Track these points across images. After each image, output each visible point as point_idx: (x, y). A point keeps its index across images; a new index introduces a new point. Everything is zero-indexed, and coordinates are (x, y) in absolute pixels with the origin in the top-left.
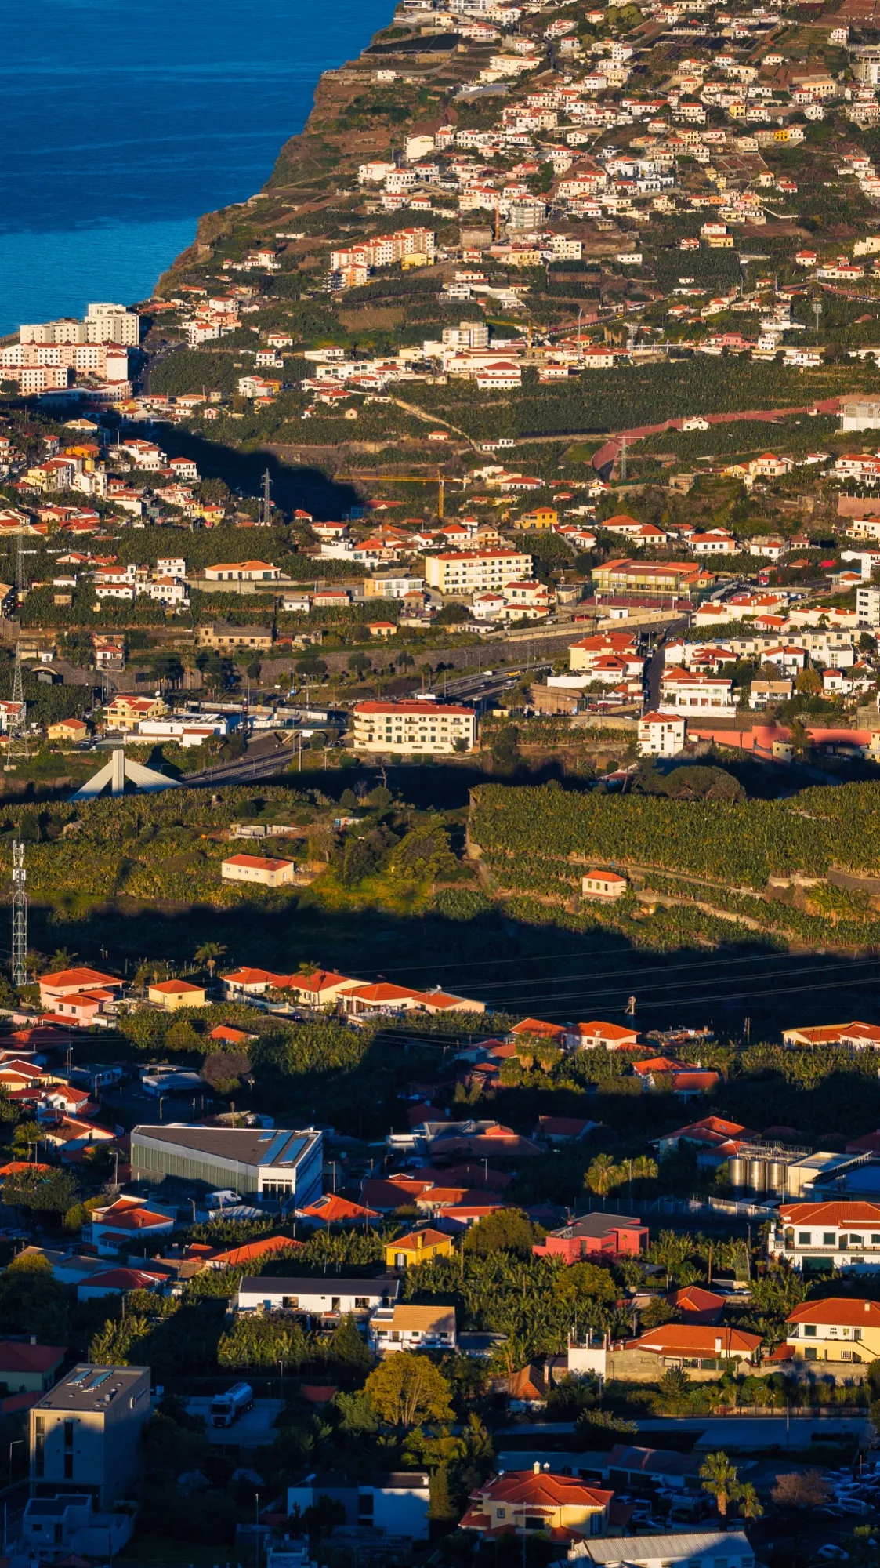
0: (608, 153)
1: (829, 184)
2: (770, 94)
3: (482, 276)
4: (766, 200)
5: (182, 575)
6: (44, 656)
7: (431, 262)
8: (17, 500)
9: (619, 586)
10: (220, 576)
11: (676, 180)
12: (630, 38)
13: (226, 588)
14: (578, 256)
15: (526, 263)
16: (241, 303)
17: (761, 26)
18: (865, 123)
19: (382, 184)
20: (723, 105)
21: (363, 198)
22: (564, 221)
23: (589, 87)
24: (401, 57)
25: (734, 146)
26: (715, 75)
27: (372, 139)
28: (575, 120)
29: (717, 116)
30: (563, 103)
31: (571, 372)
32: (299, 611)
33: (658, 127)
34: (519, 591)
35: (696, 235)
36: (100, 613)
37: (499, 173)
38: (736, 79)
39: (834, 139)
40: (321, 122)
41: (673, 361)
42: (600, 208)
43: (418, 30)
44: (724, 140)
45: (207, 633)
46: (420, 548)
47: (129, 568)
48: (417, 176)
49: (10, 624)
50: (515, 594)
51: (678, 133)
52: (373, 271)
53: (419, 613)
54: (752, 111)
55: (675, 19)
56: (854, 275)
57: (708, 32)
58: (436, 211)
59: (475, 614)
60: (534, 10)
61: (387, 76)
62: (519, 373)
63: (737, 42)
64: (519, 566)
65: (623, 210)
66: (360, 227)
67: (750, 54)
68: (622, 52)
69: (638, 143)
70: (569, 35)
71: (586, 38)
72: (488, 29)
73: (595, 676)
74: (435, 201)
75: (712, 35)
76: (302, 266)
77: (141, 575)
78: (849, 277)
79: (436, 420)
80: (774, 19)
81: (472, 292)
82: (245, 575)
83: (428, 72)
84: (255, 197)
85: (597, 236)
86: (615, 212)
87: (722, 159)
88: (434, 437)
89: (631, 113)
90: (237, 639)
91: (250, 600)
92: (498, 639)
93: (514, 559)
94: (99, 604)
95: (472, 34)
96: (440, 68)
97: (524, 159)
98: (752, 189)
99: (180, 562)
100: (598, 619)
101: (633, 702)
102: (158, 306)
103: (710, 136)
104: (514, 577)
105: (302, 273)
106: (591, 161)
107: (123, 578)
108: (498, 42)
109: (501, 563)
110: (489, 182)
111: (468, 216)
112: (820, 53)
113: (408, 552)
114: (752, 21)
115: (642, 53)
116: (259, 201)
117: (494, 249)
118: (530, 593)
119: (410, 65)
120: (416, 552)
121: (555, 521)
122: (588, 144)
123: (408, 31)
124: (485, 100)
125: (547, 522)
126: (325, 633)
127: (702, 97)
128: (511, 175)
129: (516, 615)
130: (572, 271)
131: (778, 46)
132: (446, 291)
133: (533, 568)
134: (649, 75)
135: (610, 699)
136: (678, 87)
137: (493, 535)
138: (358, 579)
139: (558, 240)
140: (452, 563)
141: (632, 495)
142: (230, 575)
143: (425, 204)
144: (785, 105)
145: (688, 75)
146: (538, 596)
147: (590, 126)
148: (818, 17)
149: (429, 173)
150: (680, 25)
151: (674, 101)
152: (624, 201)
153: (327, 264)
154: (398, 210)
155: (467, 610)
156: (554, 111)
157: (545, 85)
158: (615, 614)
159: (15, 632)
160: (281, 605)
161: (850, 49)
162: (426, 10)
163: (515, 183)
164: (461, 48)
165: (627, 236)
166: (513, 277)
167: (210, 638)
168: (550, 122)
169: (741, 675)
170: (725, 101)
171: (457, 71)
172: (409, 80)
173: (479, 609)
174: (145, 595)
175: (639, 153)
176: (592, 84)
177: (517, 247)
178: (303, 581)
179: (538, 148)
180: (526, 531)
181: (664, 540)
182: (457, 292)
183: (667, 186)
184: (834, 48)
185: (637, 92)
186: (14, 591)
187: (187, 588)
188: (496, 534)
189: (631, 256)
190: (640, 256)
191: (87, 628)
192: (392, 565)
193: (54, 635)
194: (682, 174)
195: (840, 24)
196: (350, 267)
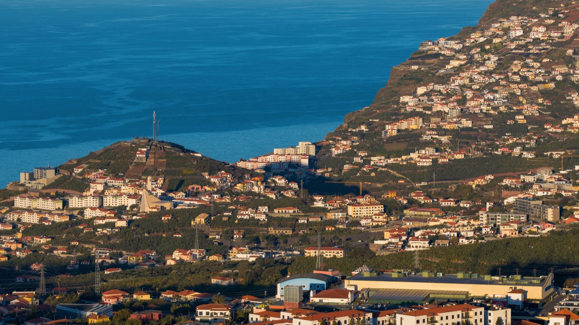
0: (485, 92)
1: (563, 102)
2: (544, 72)
3: (436, 132)
4: (540, 107)
5: (267, 211)
6: (217, 237)
7: (419, 128)
8: (231, 193)
9: (412, 215)
10: (279, 212)
11: (508, 101)
12: (498, 53)
13: (280, 215)
14: (470, 126)
15: (452, 128)
16: (353, 142)
17: (544, 49)
18: (577, 81)
19: (407, 103)
20: (527, 75)
21: (401, 107)
22: (467, 114)
23: (481, 70)
24: (421, 61)
25: (530, 89)
26: (526, 66)
27: (409, 89)
28: (475, 81)
29: (524, 79)
30: (471, 76)
31: (449, 160)
32: (303, 223)
33: (503, 83)
34: (377, 217)
35: (514, 119)
36: (237, 223)
37: (448, 99)
38: (533, 67)
39: (566, 87)
40: (391, 83)
41: (484, 156)
42: (480, 110)
43: (427, 52)
44: (527, 87)
45: (271, 229)
46: (347, 203)
47: (249, 209)
48: (419, 100)
49: (207, 227)
50: (376, 218)
51: (510, 85)
52: (399, 131)
53: (343, 224)
54: (537, 78)
55: (514, 47)
56: (559, 131)
57: (525, 51)
58: (424, 111)
59: (362, 223)
60: (467, 45)
61: (415, 67)
62: (431, 160)
63: (534, 54)
64: (379, 209)
65: (488, 110)
66: (398, 117)
67: (538, 58)
68: (494, 58)
69: (496, 88)
70: (478, 53)
71: (483, 53)
72: (451, 51)
73: (390, 240)
74: (425, 108)
75: (526, 52)
76: (376, 130)
77: (253, 211)
78: (558, 131)
79: (401, 176)
80: (548, 47)
81: (432, 137)
82: (287, 211)
83: (429, 66)
84: (365, 108)
85: (478, 119)
86: (485, 111)
87: (525, 93)
88: (400, 182)
89: (495, 78)
90: (281, 231)
91: (288, 219)
92: (368, 232)
93: (377, 207)
94: (237, 221)
95: (445, 53)
96: (434, 64)
97: (457, 94)
98: (535, 104)
99: (266, 207)
100: (401, 225)
101: (398, 247)
102: (324, 143)
103: (522, 86)
104: (377, 212)
105: (375, 132)
106: (480, 94)
107: (247, 212)
108: (454, 56)
109: (373, 208)
110: (444, 102)
111: (435, 113)
112: (563, 58)
113: (343, 205)
114: (540, 48)
115: (501, 58)
116: (366, 109)
117: (441, 123)
118: (381, 217)
119: (424, 64)
120: (346, 205)
121: (395, 195)
122: (479, 89)
123: (424, 52)
124: (446, 75)
125: (393, 195)
126: (310, 229)
127: (520, 73)
128: (451, 99)
129: (375, 224)
130: (467, 131)
131: (548, 56)
132: (423, 137)
133: (384, 210)
134: (503, 66)
135: (391, 247)
136: (512, 70)
137: (373, 200)
138: (325, 213)
139: (464, 121)
140: (356, 207)
141: (436, 191)
142: (282, 211)
143: (421, 109)
144: (549, 75)
145: (516, 66)
146: (384, 218)
147: (481, 83)
148: (563, 46)
149: (424, 99)
150: (515, 49)
151: (510, 74)
152: (489, 108)
153: (384, 128)
154: (411, 111)
155: (359, 222)
156: (468, 78)
157: (467, 69)
158: (408, 224)
159: (209, 229)
160: (298, 221)
161: (574, 57)
162: (430, 45)
163: (453, 102)
164: (441, 58)
165: (488, 119)
166: (447, 133)
167: (272, 231)
168: (467, 81)
169: (434, 239)
170: (527, 74)
171: (439, 65)
172: (422, 69)
173: (363, 222)
174: (253, 218)
175: (496, 92)
176: (482, 69)
177: (449, 123)
178: (306, 213)
179: (462, 90)
180: (385, 198)
181: (431, 201)
182: (427, 138)
183: (505, 102)
184: (568, 56)
185: (498, 71)
186: (210, 216)
187: (267, 215)
188: (374, 199)
189: (489, 126)
190: (492, 126)
191: (232, 228)
192: (337, 208)
193: (221, 230)
194: (511, 98)
195: (571, 48)
196: (391, 130)
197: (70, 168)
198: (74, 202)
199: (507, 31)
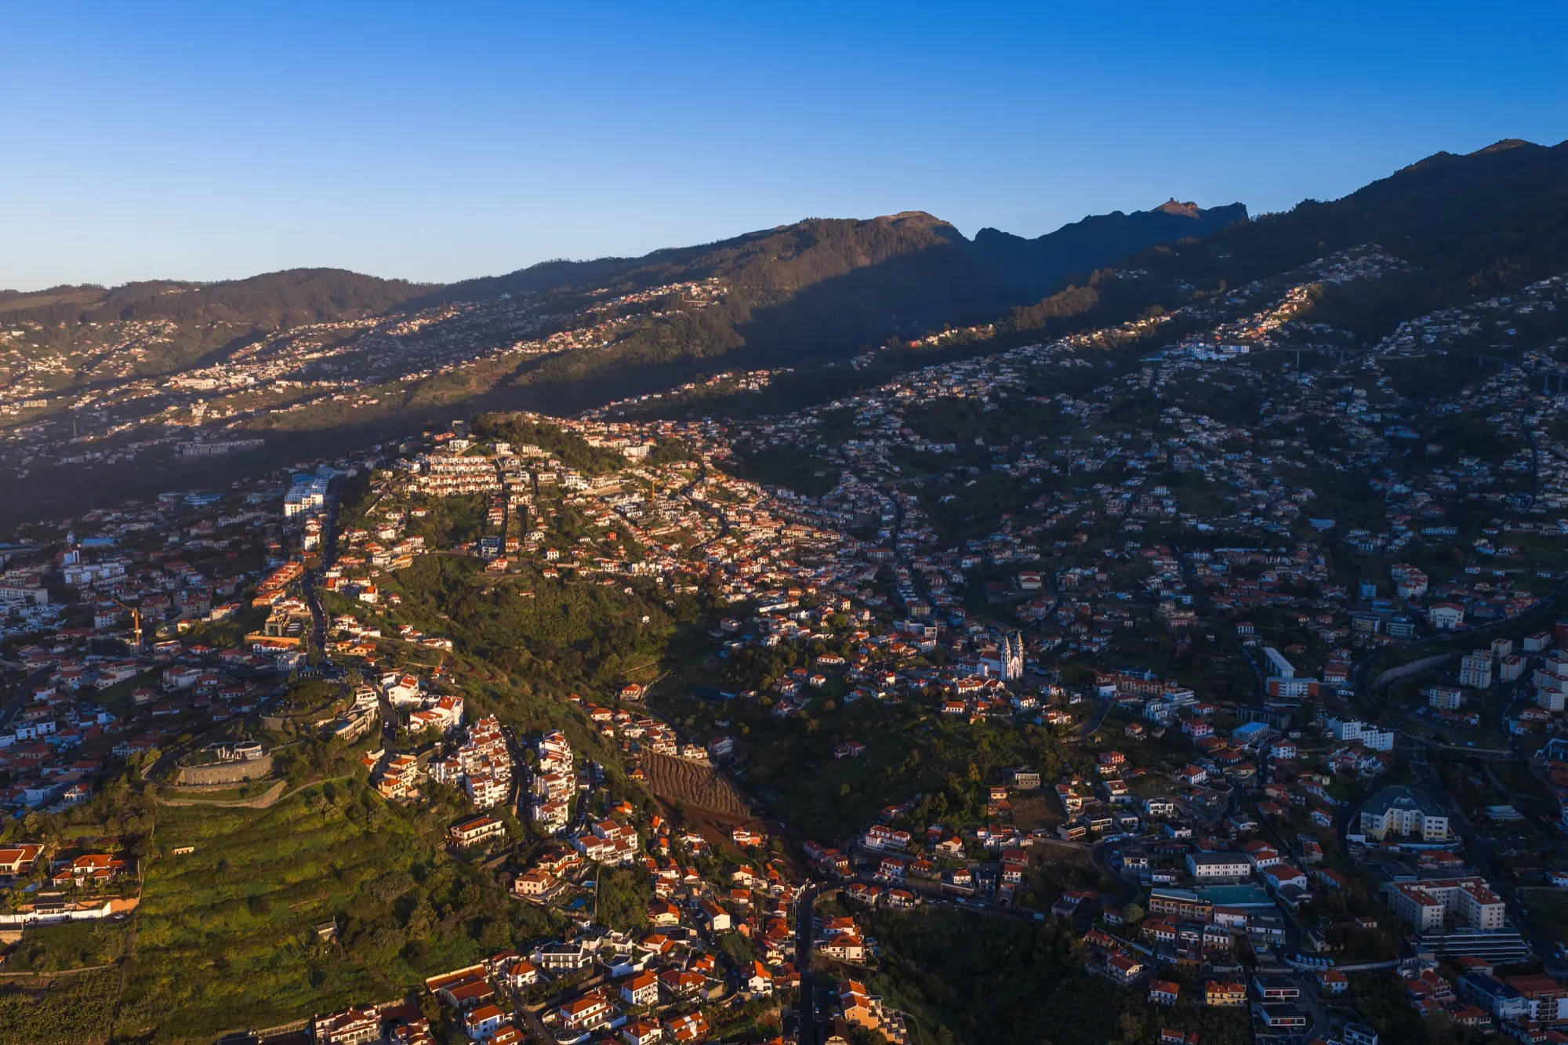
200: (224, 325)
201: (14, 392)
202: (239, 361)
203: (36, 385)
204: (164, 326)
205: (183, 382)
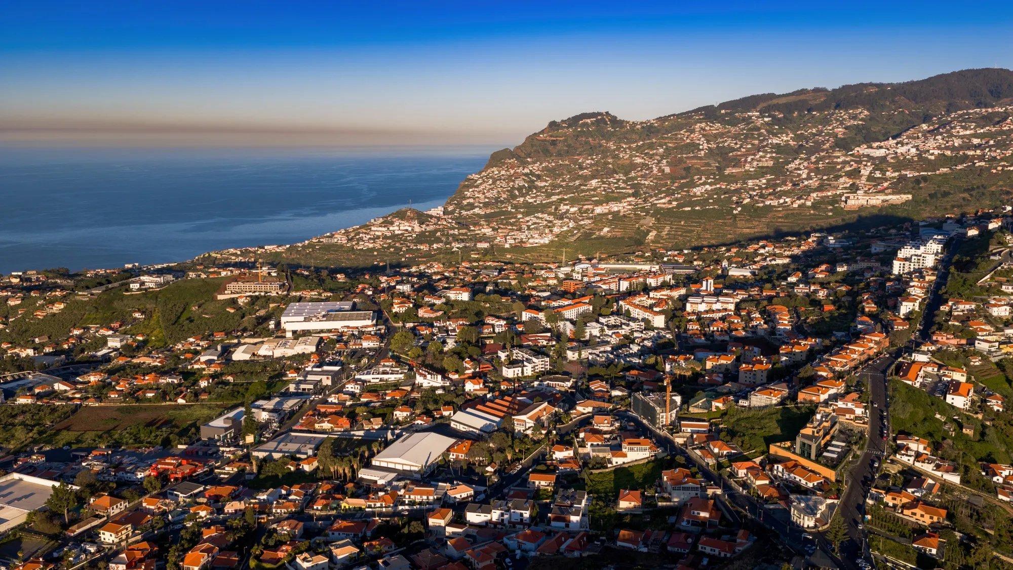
3: (478, 203)
4: (507, 195)
6: (446, 239)
11: (497, 193)
13: (462, 232)
14: (488, 201)
19: (467, 194)
26: (501, 182)
27: (465, 189)
28: (487, 187)
29: (501, 187)
31: (489, 212)
35: (500, 199)
40: (460, 188)
44: (502, 189)
45: (460, 237)
51: (497, 188)
54: (505, 186)
60: (482, 176)
61: (468, 183)
62: (483, 212)
65: (492, 196)
66: (465, 198)
68: (491, 180)
72: (477, 178)
75: (500, 178)
85: (490, 199)
89: (492, 186)
96: (473, 182)
110: (478, 194)
111: (476, 197)
114: (504, 177)
116: (455, 196)
117: (479, 200)
122: (488, 190)
123: (469, 178)
124: (477, 185)
134: (494, 182)
139: (486, 199)
143: (472, 196)
149: (472, 193)
150: (497, 177)
151: (497, 185)
153: (462, 202)
154: (469, 197)
157: (483, 184)
162: (471, 176)
163: (481, 194)
164: (475, 180)
165: (493, 199)
166: (482, 203)
168: (484, 187)
169: (515, 239)
175: (493, 190)
176: (488, 183)
177: (482, 200)
179: (483, 190)
182: (476, 204)
196: (465, 202)
197: (387, 217)
198: (391, 228)
199: (493, 172)
200: (902, 111)
201: (758, 157)
202: (908, 137)
203: (772, 152)
204: (860, 113)
205: (863, 150)
